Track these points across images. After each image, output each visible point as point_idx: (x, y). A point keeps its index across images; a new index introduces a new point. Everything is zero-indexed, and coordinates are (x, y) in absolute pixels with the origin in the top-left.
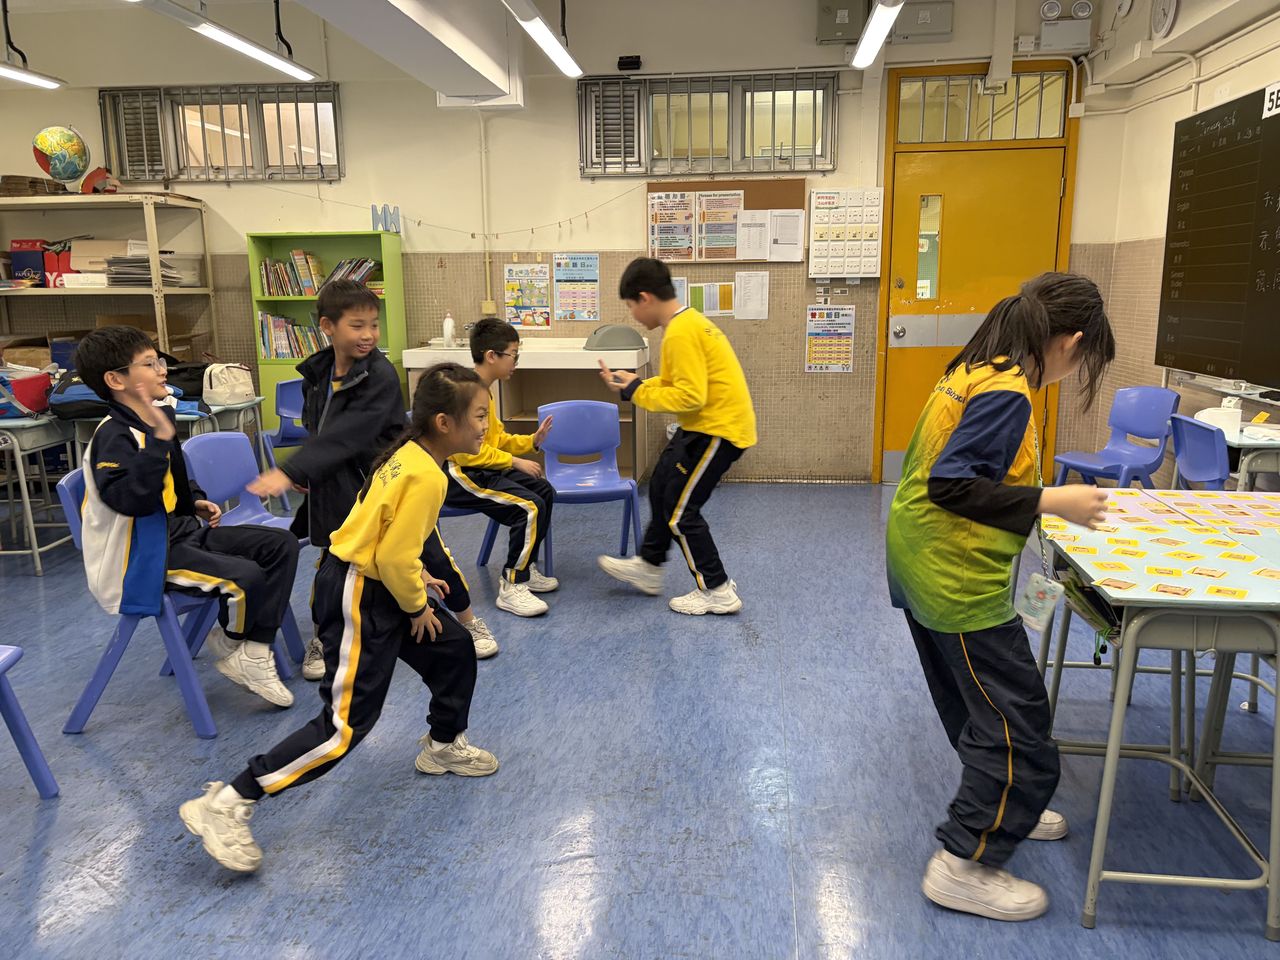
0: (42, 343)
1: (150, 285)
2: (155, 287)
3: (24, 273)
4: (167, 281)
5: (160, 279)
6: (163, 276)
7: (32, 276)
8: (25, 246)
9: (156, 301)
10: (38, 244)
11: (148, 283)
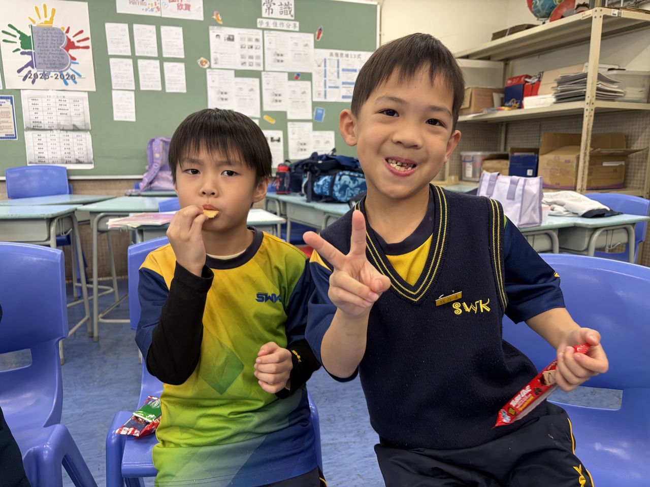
0: (504, 157)
1: (584, 100)
2: (587, 100)
3: (510, 103)
4: (601, 94)
5: (595, 91)
6: (598, 89)
7: (515, 104)
8: (515, 81)
9: (586, 113)
10: (523, 79)
11: (581, 97)
